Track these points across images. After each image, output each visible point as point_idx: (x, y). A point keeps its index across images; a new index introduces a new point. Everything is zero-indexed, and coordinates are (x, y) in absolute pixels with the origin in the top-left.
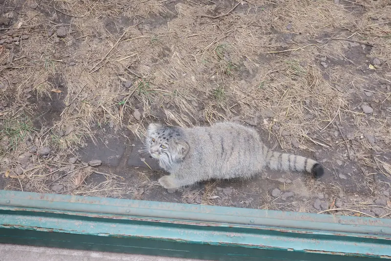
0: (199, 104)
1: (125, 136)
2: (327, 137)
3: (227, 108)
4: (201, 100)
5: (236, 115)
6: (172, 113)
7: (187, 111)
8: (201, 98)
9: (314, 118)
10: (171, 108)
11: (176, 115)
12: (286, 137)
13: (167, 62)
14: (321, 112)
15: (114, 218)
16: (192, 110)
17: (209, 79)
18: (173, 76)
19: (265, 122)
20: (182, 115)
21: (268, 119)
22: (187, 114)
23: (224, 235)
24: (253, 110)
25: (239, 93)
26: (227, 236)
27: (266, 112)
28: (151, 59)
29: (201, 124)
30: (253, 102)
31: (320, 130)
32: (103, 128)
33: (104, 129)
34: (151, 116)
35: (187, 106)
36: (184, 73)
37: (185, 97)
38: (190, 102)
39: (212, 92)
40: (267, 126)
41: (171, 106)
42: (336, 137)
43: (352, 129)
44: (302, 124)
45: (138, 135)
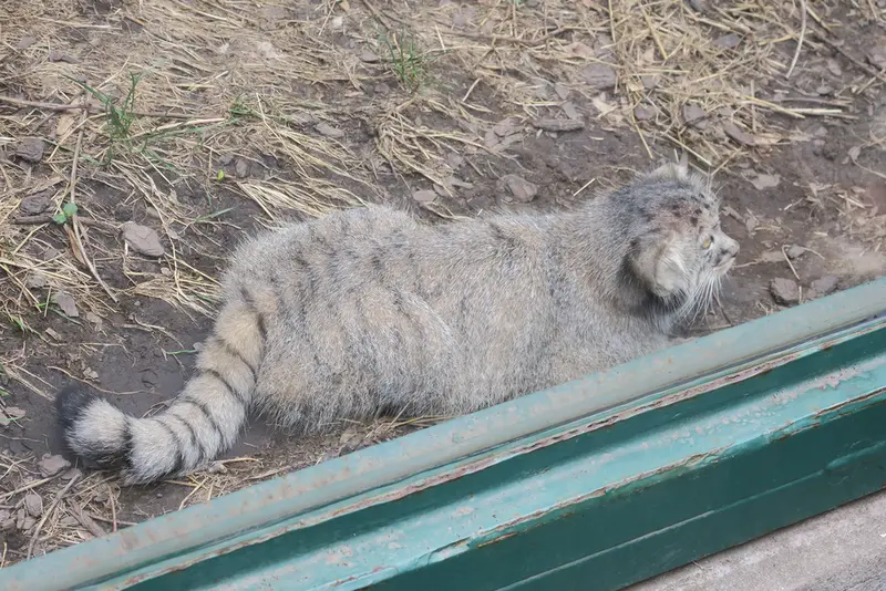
0: (343, 124)
1: (148, 327)
2: (815, 88)
3: (452, 103)
4: (347, 110)
5: (493, 119)
6: (272, 187)
7: (319, 161)
8: (344, 102)
9: (743, 44)
10: (254, 172)
11: (291, 190)
12: (702, 125)
13: (132, 26)
14: (750, 18)
15: (468, 472)
16: (335, 154)
17: (328, 33)
18: (186, 65)
19: (601, 105)
20: (312, 182)
21: (603, 95)
22: (326, 174)
23: (810, 390)
24: (540, 84)
25: (461, 46)
26: (821, 388)
27: (587, 74)
28: (58, 33)
29: (391, 191)
30: (525, 57)
31: (785, 72)
32: (41, 329)
33: (49, 330)
34: (199, 226)
35: (310, 146)
36: (217, 44)
37: (285, 117)
38: (310, 128)
39: (364, 71)
40: (619, 118)
41: (250, 164)
42: (840, 77)
43: (868, 36)
44: (722, 71)
45: (194, 306)
